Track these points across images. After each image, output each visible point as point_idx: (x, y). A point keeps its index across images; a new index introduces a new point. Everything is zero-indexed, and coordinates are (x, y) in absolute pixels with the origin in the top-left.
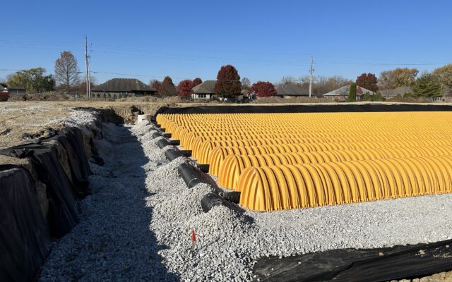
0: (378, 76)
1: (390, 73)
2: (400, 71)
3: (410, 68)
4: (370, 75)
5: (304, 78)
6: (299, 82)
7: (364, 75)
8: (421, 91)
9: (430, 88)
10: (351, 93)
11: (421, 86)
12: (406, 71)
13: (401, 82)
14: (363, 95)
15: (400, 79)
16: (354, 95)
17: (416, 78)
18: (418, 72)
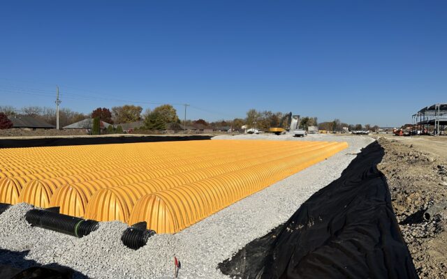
0: (111, 111)
1: (120, 108)
2: (128, 108)
4: (105, 110)
5: (28, 109)
6: (21, 113)
7: (99, 110)
8: (152, 125)
9: (158, 123)
10: (95, 126)
11: (151, 121)
12: (132, 108)
13: (129, 118)
14: (105, 129)
15: (128, 114)
16: (97, 128)
17: (141, 114)
18: (142, 109)
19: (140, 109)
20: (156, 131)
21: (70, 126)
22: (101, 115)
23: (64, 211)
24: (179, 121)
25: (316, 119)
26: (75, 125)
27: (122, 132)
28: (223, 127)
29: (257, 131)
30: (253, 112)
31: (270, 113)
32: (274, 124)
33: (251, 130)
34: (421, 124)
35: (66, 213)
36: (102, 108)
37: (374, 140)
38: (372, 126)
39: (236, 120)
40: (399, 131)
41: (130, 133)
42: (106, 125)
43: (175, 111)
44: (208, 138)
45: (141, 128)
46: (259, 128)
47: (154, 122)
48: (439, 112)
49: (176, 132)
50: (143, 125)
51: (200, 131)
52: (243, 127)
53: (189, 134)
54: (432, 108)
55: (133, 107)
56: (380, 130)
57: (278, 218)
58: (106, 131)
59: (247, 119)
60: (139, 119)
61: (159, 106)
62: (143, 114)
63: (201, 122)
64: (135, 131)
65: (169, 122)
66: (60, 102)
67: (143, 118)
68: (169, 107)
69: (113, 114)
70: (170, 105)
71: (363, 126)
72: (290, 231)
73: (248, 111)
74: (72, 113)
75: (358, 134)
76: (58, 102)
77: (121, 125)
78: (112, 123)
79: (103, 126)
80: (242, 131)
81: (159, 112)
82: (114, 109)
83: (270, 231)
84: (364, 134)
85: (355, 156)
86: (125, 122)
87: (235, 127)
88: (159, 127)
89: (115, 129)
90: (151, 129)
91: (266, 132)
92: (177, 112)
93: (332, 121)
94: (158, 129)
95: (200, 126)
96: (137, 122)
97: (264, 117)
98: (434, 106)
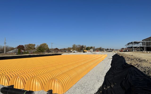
0: (24, 46)
1: (27, 45)
2: (30, 45)
3: (33, 44)
7: (20, 46)
8: (39, 50)
11: (39, 49)
13: (31, 48)
14: (22, 53)
15: (30, 47)
16: (20, 52)
17: (35, 47)
18: (35, 45)
19: (34, 45)
20: (42, 53)
21: (9, 52)
22: (21, 48)
23: (16, 87)
24: (49, 49)
25: (94, 47)
26: (11, 51)
27: (29, 54)
28: (64, 50)
29: (76, 52)
30: (75, 45)
31: (80, 45)
32: (81, 49)
33: (74, 51)
34: (128, 48)
35: (16, 88)
36: (21, 45)
37: (115, 54)
38: (112, 49)
39: (68, 48)
40: (121, 50)
41: (31, 53)
42: (23, 51)
43: (47, 45)
44: (60, 54)
45: (36, 52)
46: (76, 50)
47: (40, 50)
48: (134, 44)
49: (48, 53)
50: (36, 51)
51: (57, 52)
52: (71, 50)
53: (54, 53)
54: (131, 43)
55: (32, 44)
56: (114, 50)
57: (99, 84)
58: (23, 53)
59: (73, 48)
60: (34, 48)
61: (42, 44)
62: (36, 47)
63: (57, 49)
64: (34, 53)
65: (46, 49)
66: (6, 43)
67: (36, 48)
68: (45, 44)
69: (25, 47)
70: (46, 43)
71: (109, 49)
72: (106, 89)
73: (73, 45)
74: (9, 47)
75: (109, 51)
76: (5, 43)
77: (28, 51)
78: (24, 50)
79: (22, 51)
80: (71, 52)
81: (42, 46)
82: (25, 45)
83: (98, 90)
84: (111, 51)
85: (112, 59)
86: (29, 50)
87: (69, 50)
88: (42, 51)
89: (26, 52)
90: (39, 52)
91: (79, 52)
92: (48, 46)
93: (99, 48)
94: (42, 52)
95: (57, 50)
96: (34, 50)
97: (78, 47)
98: (132, 42)
